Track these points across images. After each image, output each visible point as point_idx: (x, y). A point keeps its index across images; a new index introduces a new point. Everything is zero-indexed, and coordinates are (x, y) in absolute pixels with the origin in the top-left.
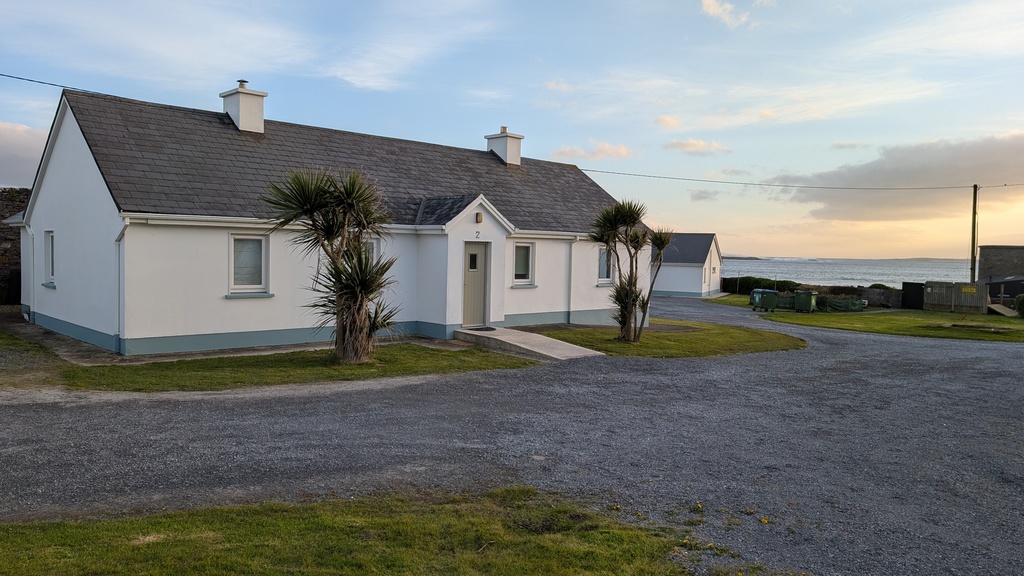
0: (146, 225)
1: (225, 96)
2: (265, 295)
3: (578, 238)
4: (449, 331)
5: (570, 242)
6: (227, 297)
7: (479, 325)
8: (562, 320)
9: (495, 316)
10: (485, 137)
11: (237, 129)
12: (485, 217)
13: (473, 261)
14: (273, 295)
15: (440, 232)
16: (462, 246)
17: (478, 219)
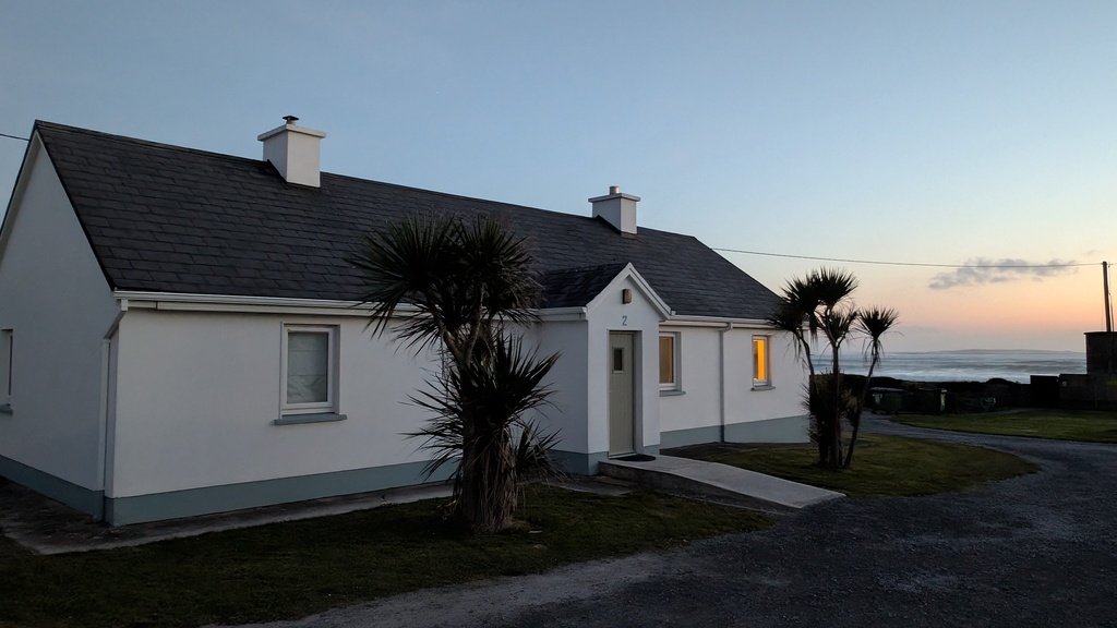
0: (155, 310)
1: (265, 139)
2: (333, 416)
3: (732, 325)
4: (592, 462)
5: (721, 330)
6: (276, 423)
7: (627, 451)
8: (714, 438)
9: (650, 438)
10: (590, 200)
11: (283, 180)
12: (634, 295)
13: (617, 359)
14: (344, 417)
15: (577, 317)
16: (605, 337)
17: (625, 297)
